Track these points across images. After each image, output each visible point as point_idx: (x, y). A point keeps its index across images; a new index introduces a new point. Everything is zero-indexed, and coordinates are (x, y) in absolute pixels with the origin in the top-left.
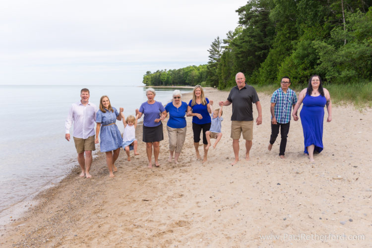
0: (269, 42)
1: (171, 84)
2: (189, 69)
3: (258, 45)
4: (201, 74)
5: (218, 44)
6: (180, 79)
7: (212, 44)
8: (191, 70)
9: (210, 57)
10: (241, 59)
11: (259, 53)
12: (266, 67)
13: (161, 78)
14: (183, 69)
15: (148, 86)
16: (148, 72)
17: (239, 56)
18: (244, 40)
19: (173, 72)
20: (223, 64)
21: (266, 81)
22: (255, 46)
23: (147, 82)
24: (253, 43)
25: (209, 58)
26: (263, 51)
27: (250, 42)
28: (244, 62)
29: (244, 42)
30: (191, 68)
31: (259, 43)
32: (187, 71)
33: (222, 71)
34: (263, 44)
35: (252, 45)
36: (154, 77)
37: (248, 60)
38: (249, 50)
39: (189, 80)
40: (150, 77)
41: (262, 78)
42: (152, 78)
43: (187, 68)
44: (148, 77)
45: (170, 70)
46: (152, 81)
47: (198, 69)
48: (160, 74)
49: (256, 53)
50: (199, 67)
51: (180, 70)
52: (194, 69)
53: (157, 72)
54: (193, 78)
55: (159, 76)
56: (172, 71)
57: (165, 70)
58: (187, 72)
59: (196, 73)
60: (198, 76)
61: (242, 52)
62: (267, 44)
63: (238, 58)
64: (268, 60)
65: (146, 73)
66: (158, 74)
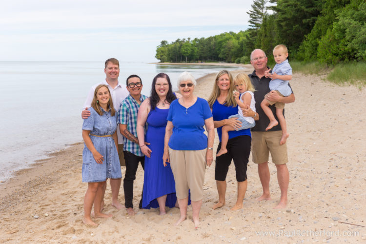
0: (320, 6)
1: (197, 60)
2: (224, 38)
3: (306, 10)
4: (241, 44)
5: (262, 4)
6: (210, 51)
7: (253, 4)
8: (228, 39)
9: (250, 22)
10: (285, 28)
11: (308, 20)
12: (311, 39)
13: (183, 50)
14: (215, 37)
15: (163, 62)
16: (163, 43)
17: (282, 24)
18: (289, 4)
19: (201, 42)
20: (264, 35)
21: (310, 57)
22: (302, 11)
23: (162, 56)
24: (299, 8)
25: (250, 24)
26: (312, 18)
27: (296, 6)
28: (288, 32)
29: (288, 5)
30: (227, 36)
31: (307, 7)
32: (220, 40)
33: (262, 44)
34: (312, 9)
35: (298, 11)
36: (172, 50)
37: (294, 29)
38: (293, 16)
39: (224, 54)
40: (166, 48)
41: (307, 54)
42: (169, 50)
43: (221, 35)
44: (163, 49)
45: (196, 40)
46: (169, 55)
47: (237, 37)
48: (181, 45)
49: (304, 21)
50: (239, 35)
51: (210, 39)
52: (230, 38)
53: (177, 41)
54: (230, 51)
55: (180, 48)
56: (199, 40)
57: (189, 39)
58: (221, 42)
59: (234, 42)
60: (236, 47)
61: (285, 19)
62: (318, 9)
63: (280, 26)
64: (314, 31)
65: (160, 44)
66: (178, 45)
